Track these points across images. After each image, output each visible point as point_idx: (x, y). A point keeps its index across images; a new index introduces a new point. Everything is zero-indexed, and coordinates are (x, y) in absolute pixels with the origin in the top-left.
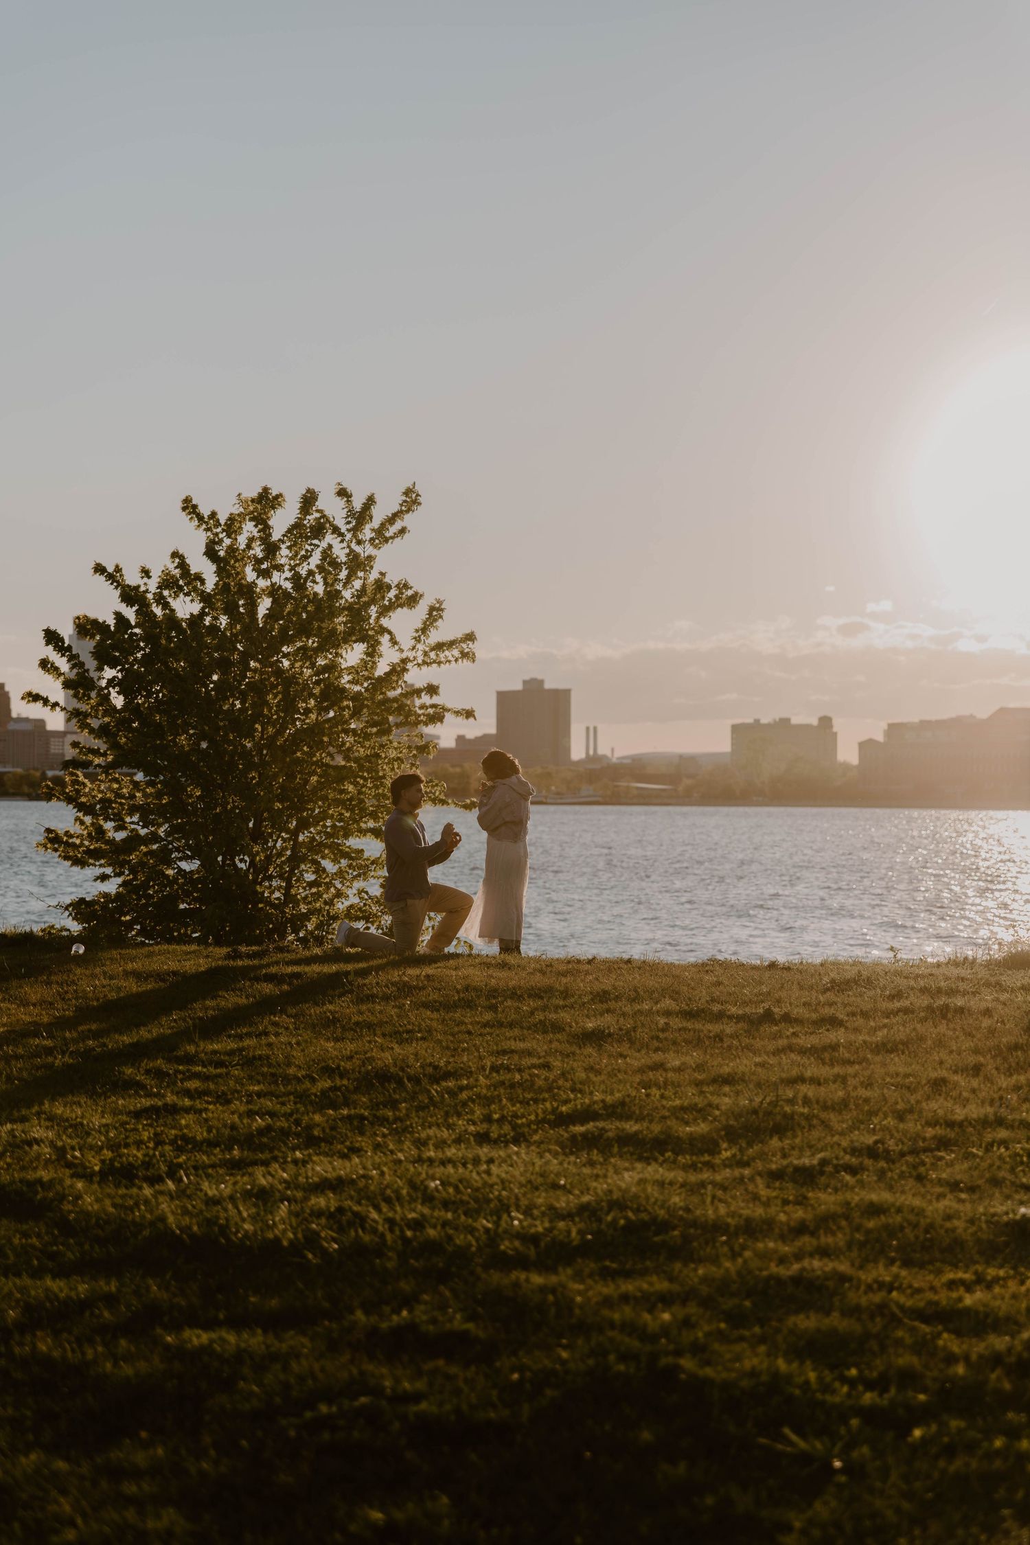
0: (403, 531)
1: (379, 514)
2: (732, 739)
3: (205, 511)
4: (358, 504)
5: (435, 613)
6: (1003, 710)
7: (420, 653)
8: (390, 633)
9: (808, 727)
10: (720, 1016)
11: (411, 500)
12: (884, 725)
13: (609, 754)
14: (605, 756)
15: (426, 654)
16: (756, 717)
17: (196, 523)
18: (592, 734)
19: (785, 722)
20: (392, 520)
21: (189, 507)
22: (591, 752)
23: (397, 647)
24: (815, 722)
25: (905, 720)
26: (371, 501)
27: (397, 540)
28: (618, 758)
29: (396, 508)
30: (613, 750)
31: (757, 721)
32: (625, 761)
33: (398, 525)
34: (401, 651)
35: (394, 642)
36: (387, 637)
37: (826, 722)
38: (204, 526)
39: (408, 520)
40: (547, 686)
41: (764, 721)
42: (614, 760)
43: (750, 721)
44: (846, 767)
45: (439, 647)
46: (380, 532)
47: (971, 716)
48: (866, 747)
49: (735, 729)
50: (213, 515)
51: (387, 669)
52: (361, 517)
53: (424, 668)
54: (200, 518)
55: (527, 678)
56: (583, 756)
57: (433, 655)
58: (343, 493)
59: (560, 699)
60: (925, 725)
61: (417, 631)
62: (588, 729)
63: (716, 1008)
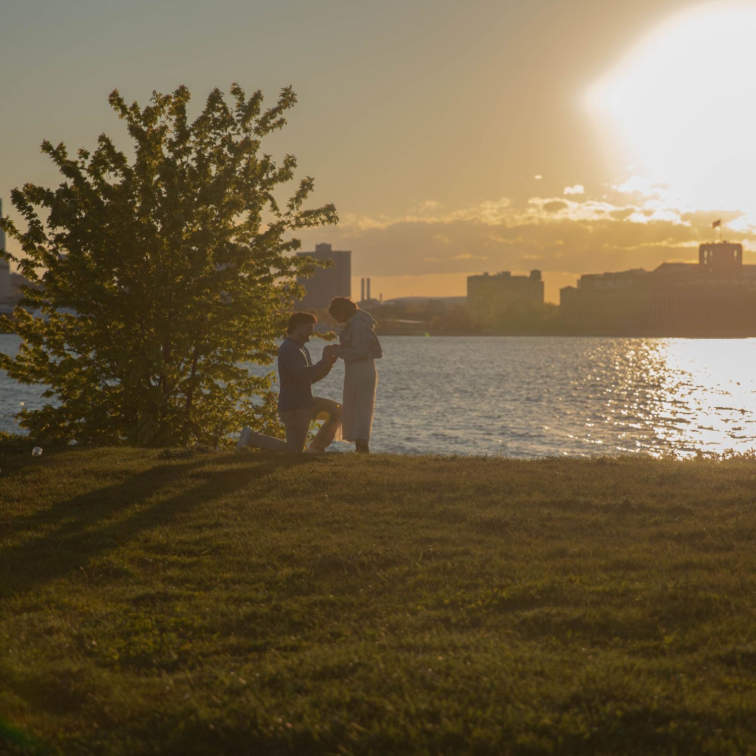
0: (281, 122)
1: (265, 107)
2: (468, 287)
3: (128, 104)
4: (247, 100)
5: (307, 186)
6: (665, 265)
7: (293, 219)
8: (272, 199)
9: (523, 278)
10: (588, 507)
11: (288, 98)
12: (579, 277)
13: (378, 298)
14: (375, 300)
15: (297, 218)
16: (486, 271)
17: (120, 112)
18: (366, 284)
19: (506, 275)
20: (272, 113)
21: (115, 100)
22: (366, 298)
23: (276, 212)
24: (528, 274)
25: (593, 273)
26: (258, 96)
27: (277, 130)
28: (385, 302)
29: (276, 105)
30: (381, 296)
31: (486, 274)
32: (391, 304)
33: (278, 117)
34: (279, 215)
35: (274, 207)
36: (269, 203)
37: (536, 274)
38: (127, 116)
39: (286, 113)
40: (334, 249)
41: (491, 274)
42: (382, 303)
43: (481, 273)
44: (551, 307)
45: (307, 214)
46: (263, 123)
47: (641, 270)
48: (565, 292)
49: (470, 280)
50: (135, 107)
51: (268, 229)
52: (249, 109)
53: (297, 228)
54: (124, 108)
55: (319, 243)
56: (359, 300)
57: (302, 220)
58: (236, 91)
59: (344, 257)
60: (608, 276)
61: (292, 200)
62: (363, 280)
63: (582, 499)
